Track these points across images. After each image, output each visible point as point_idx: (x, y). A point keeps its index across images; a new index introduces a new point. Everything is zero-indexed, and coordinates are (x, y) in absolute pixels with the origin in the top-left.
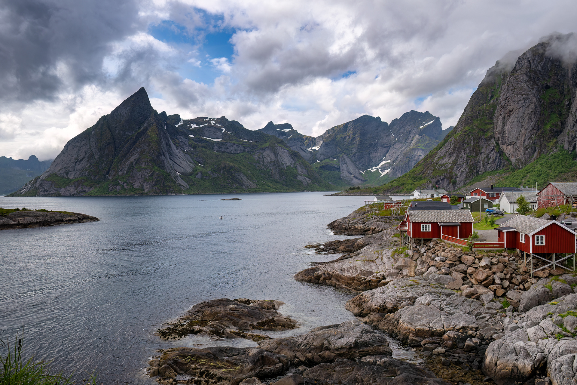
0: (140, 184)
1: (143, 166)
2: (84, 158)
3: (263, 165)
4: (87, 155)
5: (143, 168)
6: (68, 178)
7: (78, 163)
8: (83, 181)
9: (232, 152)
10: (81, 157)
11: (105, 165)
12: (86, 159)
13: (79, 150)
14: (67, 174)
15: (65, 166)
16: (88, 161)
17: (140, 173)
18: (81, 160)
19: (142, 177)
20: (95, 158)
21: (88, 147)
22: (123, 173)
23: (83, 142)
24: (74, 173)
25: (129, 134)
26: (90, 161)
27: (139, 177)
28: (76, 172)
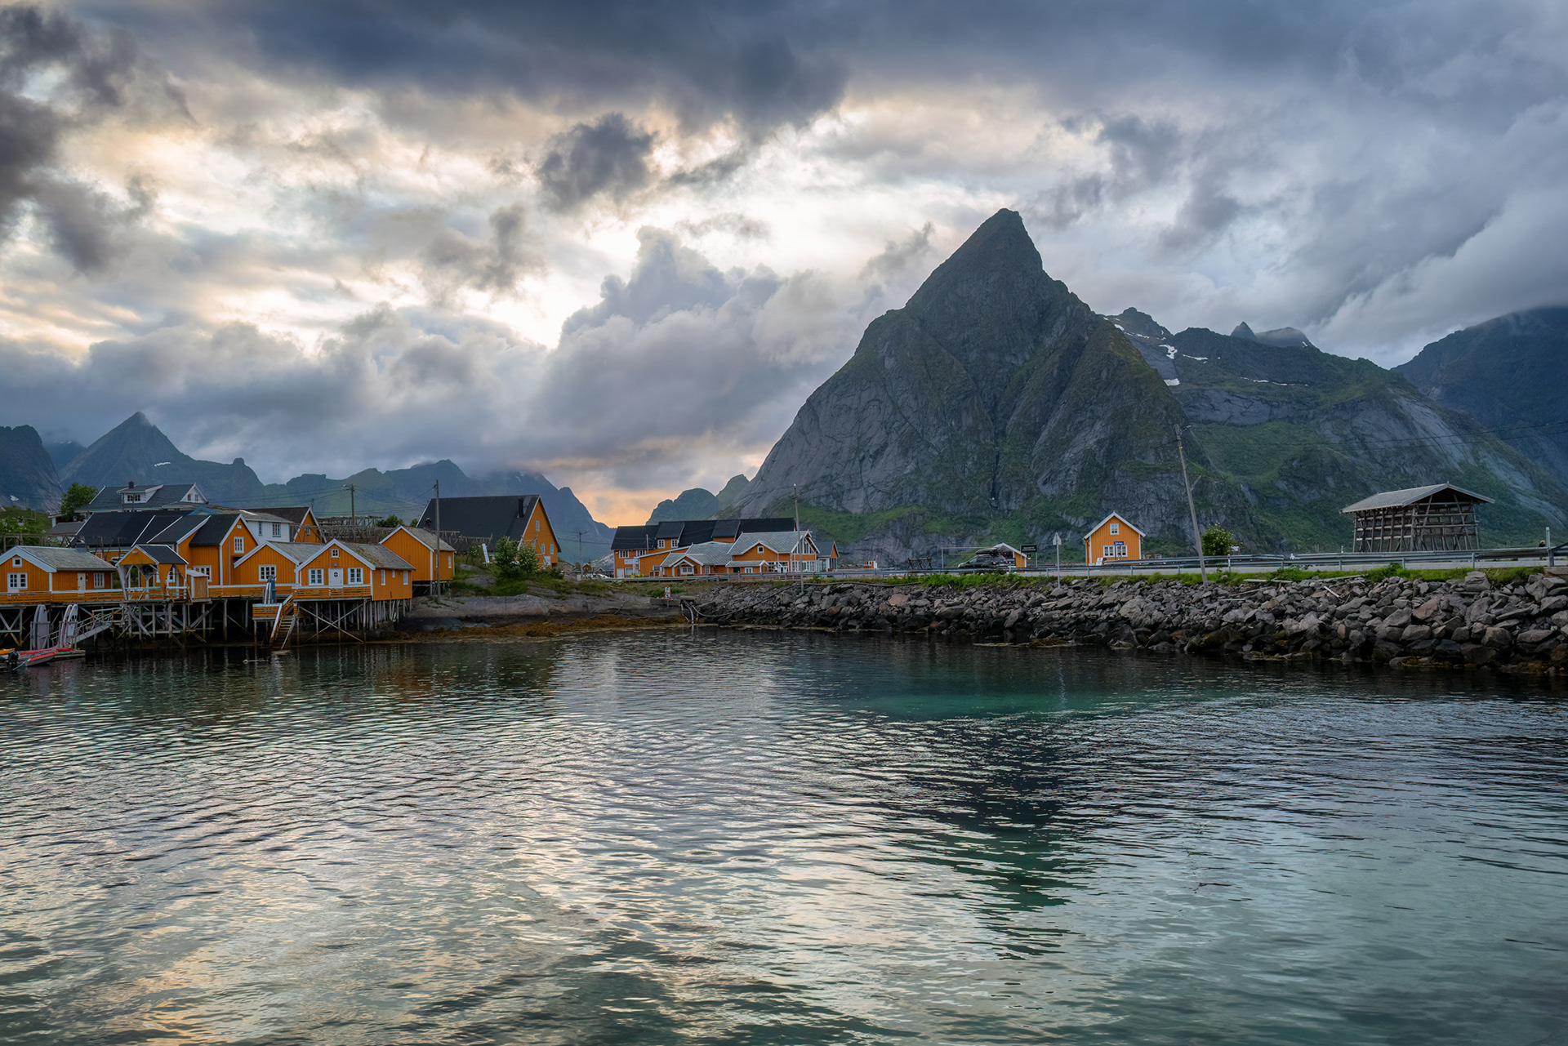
0: (1159, 525)
1: (1151, 460)
2: (886, 445)
3: (1373, 460)
4: (894, 436)
5: (1155, 470)
6: (846, 512)
7: (868, 462)
8: (919, 518)
9: (1234, 421)
10: (875, 441)
11: (975, 463)
12: (892, 450)
13: (859, 421)
14: (838, 498)
15: (821, 474)
16: (905, 453)
17: (1150, 486)
18: (878, 454)
19: (1160, 500)
20: (928, 445)
21: (890, 410)
22: (1064, 489)
23: (866, 396)
24: (863, 494)
25: (1015, 362)
26: (910, 453)
27: (1152, 499)
28: (870, 490)
